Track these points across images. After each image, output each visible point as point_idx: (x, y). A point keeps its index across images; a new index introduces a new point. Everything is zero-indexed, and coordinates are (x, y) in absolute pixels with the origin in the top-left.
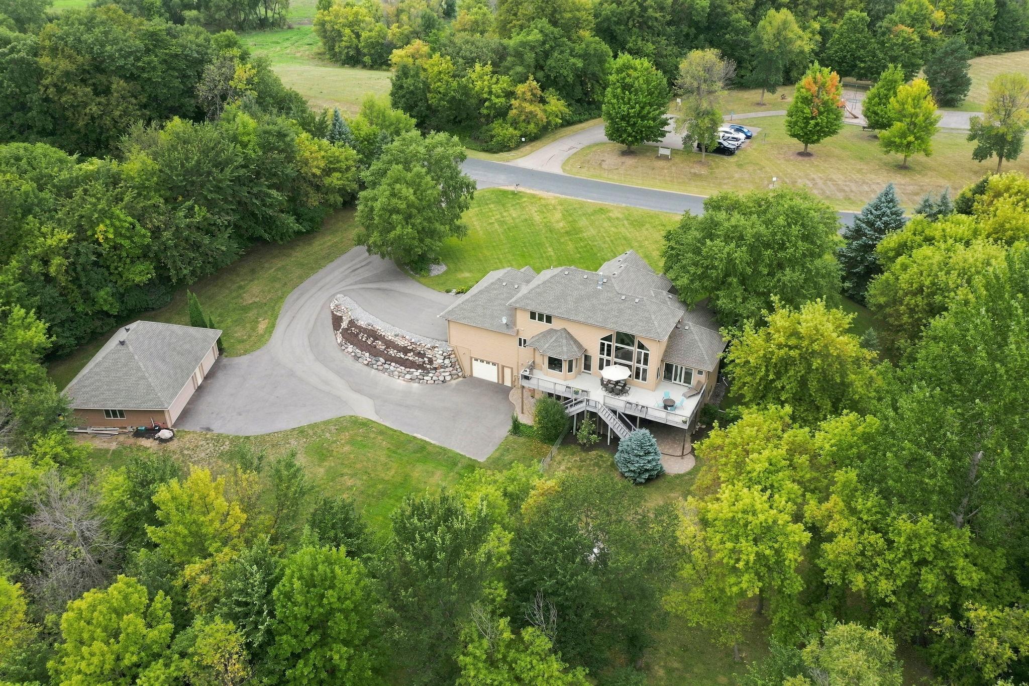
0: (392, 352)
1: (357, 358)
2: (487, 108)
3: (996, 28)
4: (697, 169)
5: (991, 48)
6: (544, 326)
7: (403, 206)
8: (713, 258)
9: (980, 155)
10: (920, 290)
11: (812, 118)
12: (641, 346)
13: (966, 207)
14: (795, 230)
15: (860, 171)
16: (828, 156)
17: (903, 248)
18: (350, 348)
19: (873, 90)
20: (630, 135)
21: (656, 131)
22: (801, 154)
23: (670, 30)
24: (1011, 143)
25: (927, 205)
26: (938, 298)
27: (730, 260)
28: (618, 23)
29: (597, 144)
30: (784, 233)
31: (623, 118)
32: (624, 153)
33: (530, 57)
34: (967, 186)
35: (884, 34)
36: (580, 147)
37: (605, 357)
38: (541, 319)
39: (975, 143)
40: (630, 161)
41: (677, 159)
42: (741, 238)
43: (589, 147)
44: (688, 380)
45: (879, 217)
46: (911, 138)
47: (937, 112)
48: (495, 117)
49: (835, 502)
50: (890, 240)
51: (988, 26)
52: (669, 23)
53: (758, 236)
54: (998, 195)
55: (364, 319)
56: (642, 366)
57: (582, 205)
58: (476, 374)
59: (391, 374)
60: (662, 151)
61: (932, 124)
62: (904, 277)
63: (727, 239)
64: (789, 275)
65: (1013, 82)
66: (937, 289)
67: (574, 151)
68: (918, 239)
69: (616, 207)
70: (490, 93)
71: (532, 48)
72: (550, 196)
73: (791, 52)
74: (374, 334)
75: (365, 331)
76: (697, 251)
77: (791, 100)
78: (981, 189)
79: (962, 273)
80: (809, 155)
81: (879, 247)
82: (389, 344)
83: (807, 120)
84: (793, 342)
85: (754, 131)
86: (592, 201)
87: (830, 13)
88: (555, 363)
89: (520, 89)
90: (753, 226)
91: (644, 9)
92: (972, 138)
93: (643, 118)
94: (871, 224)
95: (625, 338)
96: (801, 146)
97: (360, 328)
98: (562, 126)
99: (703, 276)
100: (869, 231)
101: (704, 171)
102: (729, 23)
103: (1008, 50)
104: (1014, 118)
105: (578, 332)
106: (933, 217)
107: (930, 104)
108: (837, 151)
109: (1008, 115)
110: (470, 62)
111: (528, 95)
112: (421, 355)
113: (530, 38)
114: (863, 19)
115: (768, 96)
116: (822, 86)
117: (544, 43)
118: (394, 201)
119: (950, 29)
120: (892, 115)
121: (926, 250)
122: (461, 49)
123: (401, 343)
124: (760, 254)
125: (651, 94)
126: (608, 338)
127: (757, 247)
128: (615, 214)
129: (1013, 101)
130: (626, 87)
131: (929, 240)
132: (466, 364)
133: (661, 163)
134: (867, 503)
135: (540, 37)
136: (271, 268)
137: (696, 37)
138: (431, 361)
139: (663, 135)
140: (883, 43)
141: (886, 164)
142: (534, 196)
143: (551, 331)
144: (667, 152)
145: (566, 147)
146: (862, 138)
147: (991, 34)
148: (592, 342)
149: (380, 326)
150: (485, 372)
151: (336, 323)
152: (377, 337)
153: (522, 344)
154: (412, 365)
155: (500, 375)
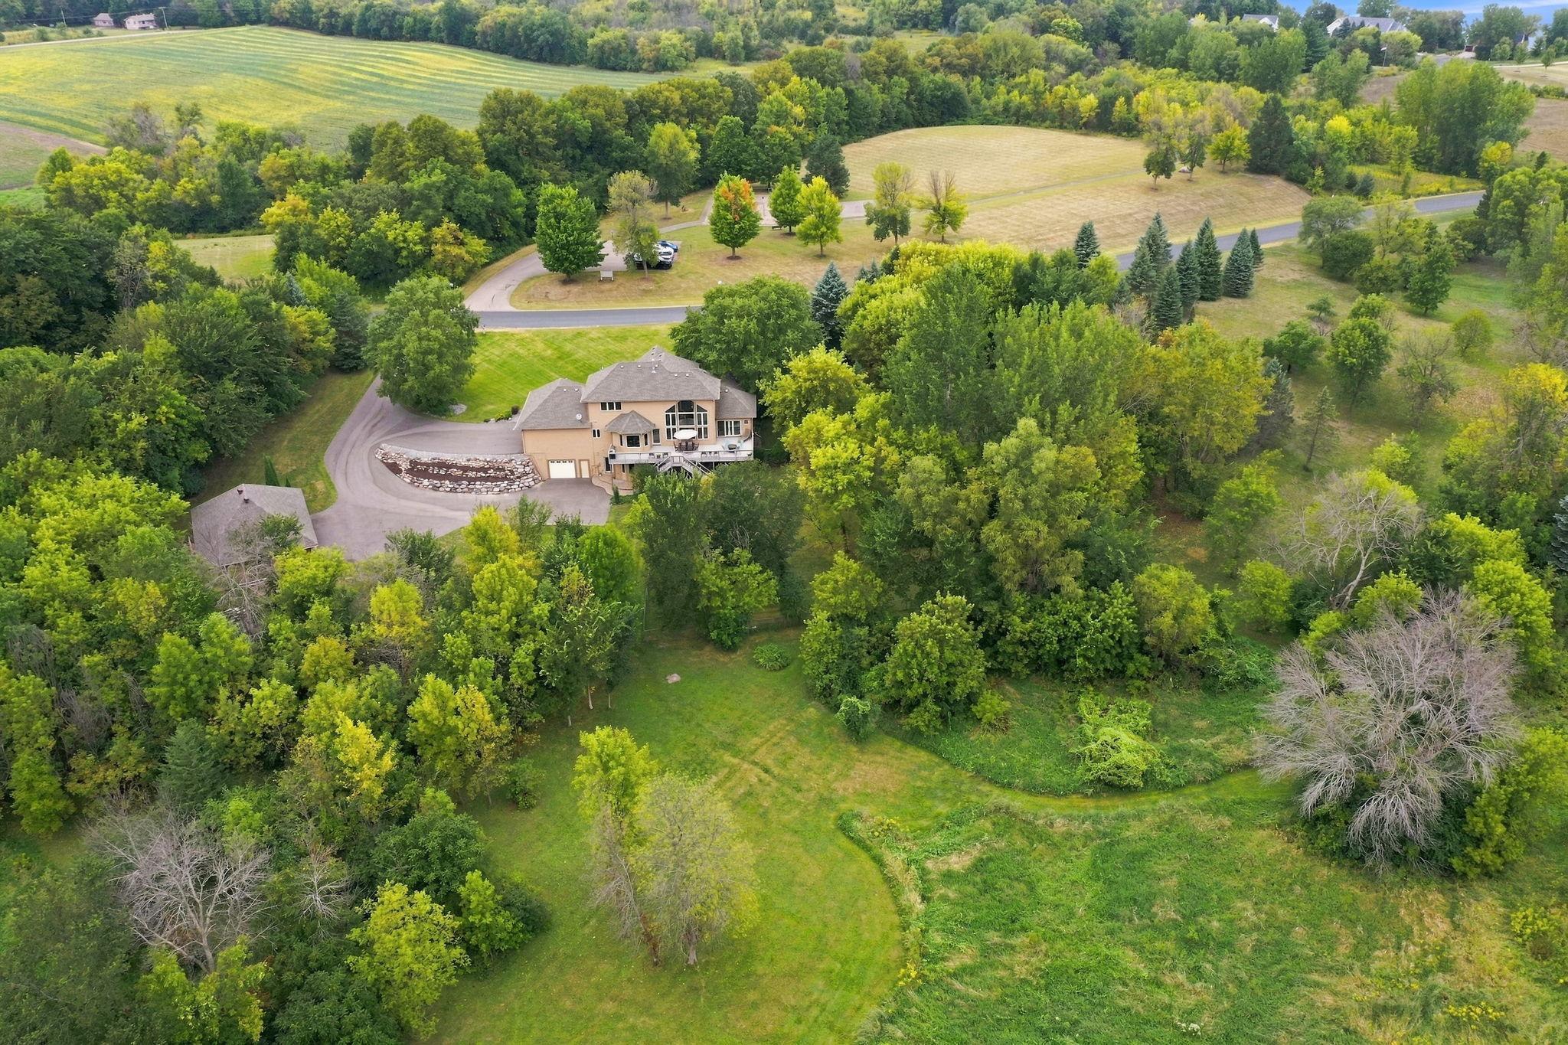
0: (471, 474)
1: (436, 488)
2: (406, 257)
3: (851, 116)
4: (644, 285)
5: (850, 136)
6: (615, 413)
7: (437, 346)
8: (733, 333)
9: (880, 235)
10: (880, 329)
11: (736, 223)
12: (700, 409)
13: (889, 269)
14: (785, 301)
15: (787, 265)
16: (755, 257)
17: (856, 307)
18: (426, 482)
19: (775, 191)
20: (571, 263)
21: (595, 258)
22: (731, 258)
23: (559, 153)
24: (902, 222)
25: (863, 273)
26: (893, 330)
27: (748, 333)
28: (508, 153)
29: (531, 279)
30: (778, 306)
31: (562, 248)
32: (565, 282)
33: (438, 199)
34: (886, 257)
35: (761, 136)
36: (516, 284)
37: (671, 427)
38: (611, 407)
39: (874, 226)
40: (574, 289)
41: (620, 280)
42: (749, 314)
43: (526, 282)
44: (737, 431)
45: (831, 289)
46: (824, 229)
47: (838, 205)
48: (415, 266)
49: (881, 440)
50: (846, 303)
51: (843, 115)
52: (556, 148)
53: (760, 310)
54: (908, 258)
55: (426, 456)
56: (703, 426)
57: (559, 333)
58: (553, 476)
59: (479, 492)
60: (604, 274)
61: (837, 214)
62: (866, 324)
63: (740, 317)
64: (791, 335)
65: (890, 170)
66: (890, 324)
67: (512, 288)
68: (866, 297)
69: (594, 330)
70: (405, 241)
71: (438, 189)
72: (521, 331)
73: (686, 163)
74: (442, 465)
75: (433, 465)
76: (719, 332)
77: (711, 211)
78: (896, 255)
79: (905, 309)
80: (738, 258)
81: (839, 311)
82: (465, 469)
83: (731, 225)
84: (812, 376)
85: (677, 244)
86: (567, 329)
87: (700, 119)
88: (633, 441)
89: (438, 232)
90: (754, 303)
91: (532, 136)
92: (869, 223)
93: (583, 244)
94: (825, 296)
95: (686, 405)
96: (729, 251)
97: (426, 464)
98: (487, 264)
99: (729, 349)
100: (825, 302)
101: (651, 286)
102: (611, 141)
103: (867, 137)
104: (898, 201)
105: (644, 411)
106: (871, 281)
107: (830, 198)
108: (761, 251)
109: (894, 197)
110: (371, 212)
111: (450, 239)
112: (498, 469)
113: (434, 178)
114: (737, 123)
115: (673, 209)
116: (737, 193)
117: (446, 183)
118: (425, 343)
119: (813, 123)
120: (800, 210)
121: (874, 303)
122: (351, 198)
123: (475, 464)
124: (765, 324)
125: (583, 219)
126: (672, 410)
127: (763, 319)
128: (594, 335)
129: (894, 186)
130: (559, 217)
131: (874, 297)
132: (542, 467)
133: (607, 286)
134: (899, 434)
135: (444, 177)
136: (282, 441)
137: (583, 158)
138: (512, 473)
139: (601, 258)
140: (762, 146)
141: (807, 256)
142: (505, 334)
143: (622, 416)
144: (609, 274)
145: (502, 285)
146: (775, 237)
147: (847, 123)
148: (657, 416)
149: (448, 457)
150: (563, 471)
151: (394, 468)
152: (449, 466)
153: (596, 433)
154: (496, 479)
155: (578, 469)
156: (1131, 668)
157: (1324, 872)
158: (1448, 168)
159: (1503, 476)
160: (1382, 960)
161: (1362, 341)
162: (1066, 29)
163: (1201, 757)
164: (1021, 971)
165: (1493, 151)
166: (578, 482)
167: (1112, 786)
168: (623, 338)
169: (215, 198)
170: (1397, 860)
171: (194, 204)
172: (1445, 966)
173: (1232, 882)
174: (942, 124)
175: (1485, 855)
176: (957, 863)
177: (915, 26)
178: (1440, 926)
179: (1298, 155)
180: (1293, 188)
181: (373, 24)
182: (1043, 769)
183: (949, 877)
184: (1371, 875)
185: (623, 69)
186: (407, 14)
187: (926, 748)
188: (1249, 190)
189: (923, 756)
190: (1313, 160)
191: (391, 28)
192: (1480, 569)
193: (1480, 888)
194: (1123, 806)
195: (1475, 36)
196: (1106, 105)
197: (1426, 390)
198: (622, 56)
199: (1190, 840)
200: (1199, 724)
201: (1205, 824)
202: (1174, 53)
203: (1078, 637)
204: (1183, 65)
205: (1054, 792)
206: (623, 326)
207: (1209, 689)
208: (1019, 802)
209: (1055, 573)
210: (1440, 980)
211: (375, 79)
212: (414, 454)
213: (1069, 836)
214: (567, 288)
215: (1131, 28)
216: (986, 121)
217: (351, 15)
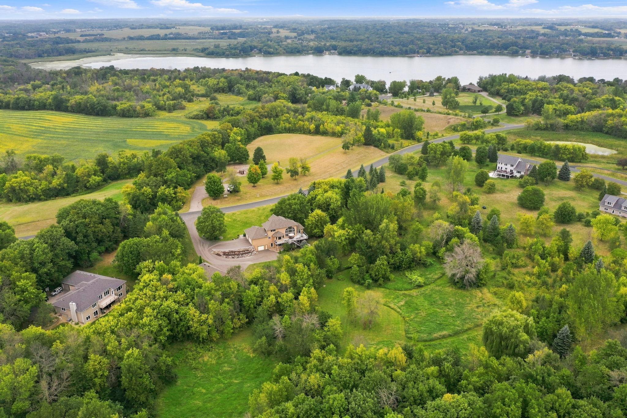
0: (241, 253)
1: (233, 258)
2: (170, 198)
4: (237, 198)
9: (292, 176)
12: (293, 228)
15: (271, 187)
18: (230, 257)
20: (218, 194)
22: (253, 187)
29: (203, 200)
32: (214, 199)
33: (175, 181)
37: (287, 233)
38: (273, 231)
40: (218, 201)
41: (229, 197)
44: (300, 232)
55: (227, 250)
56: (294, 232)
58: (259, 250)
59: (245, 257)
60: (225, 196)
70: (169, 194)
74: (232, 252)
75: (230, 252)
78: (315, 184)
80: (256, 186)
82: (239, 252)
88: (280, 238)
89: (178, 190)
92: (288, 173)
95: (290, 228)
97: (228, 252)
101: (239, 198)
110: (156, 186)
111: (182, 192)
112: (247, 250)
116: (256, 169)
123: (241, 250)
126: (286, 229)
132: (256, 248)
133: (227, 199)
138: (251, 251)
143: (276, 232)
148: (283, 231)
149: (233, 250)
150: (261, 248)
151: (218, 255)
152: (235, 252)
153: (269, 238)
154: (248, 253)
155: (265, 247)
156: (412, 266)
157: (460, 291)
158: (407, 138)
159: (461, 217)
160: (474, 301)
161: (422, 192)
162: (283, 97)
163: (431, 278)
164: (424, 315)
165: (419, 134)
166: (265, 251)
167: (419, 286)
168: (246, 213)
169: (66, 185)
170: (471, 286)
171: (60, 187)
172: (483, 299)
173: (447, 296)
174: (267, 134)
175: (483, 282)
176: (402, 303)
177: (220, 92)
178: (480, 295)
179: (375, 140)
180: (376, 149)
181: (21, 104)
182: (406, 286)
183: (402, 306)
184: (468, 290)
185: (132, 117)
186: (35, 100)
187: (383, 288)
188: (367, 151)
189: (383, 289)
190: (379, 140)
191: (29, 106)
192: (466, 235)
193: (484, 288)
194: (423, 289)
195: (390, 88)
196: (317, 127)
197: (435, 201)
198: (131, 112)
199: (437, 291)
200: (427, 273)
201: (437, 288)
202: (324, 107)
203: (403, 261)
204: (327, 110)
205: (410, 290)
206: (245, 210)
207: (426, 267)
208: (406, 292)
209: (396, 249)
210: (484, 301)
211: (43, 129)
212: (223, 250)
213: (417, 295)
214: (216, 201)
215: (299, 95)
216: (280, 132)
217: (9, 101)
